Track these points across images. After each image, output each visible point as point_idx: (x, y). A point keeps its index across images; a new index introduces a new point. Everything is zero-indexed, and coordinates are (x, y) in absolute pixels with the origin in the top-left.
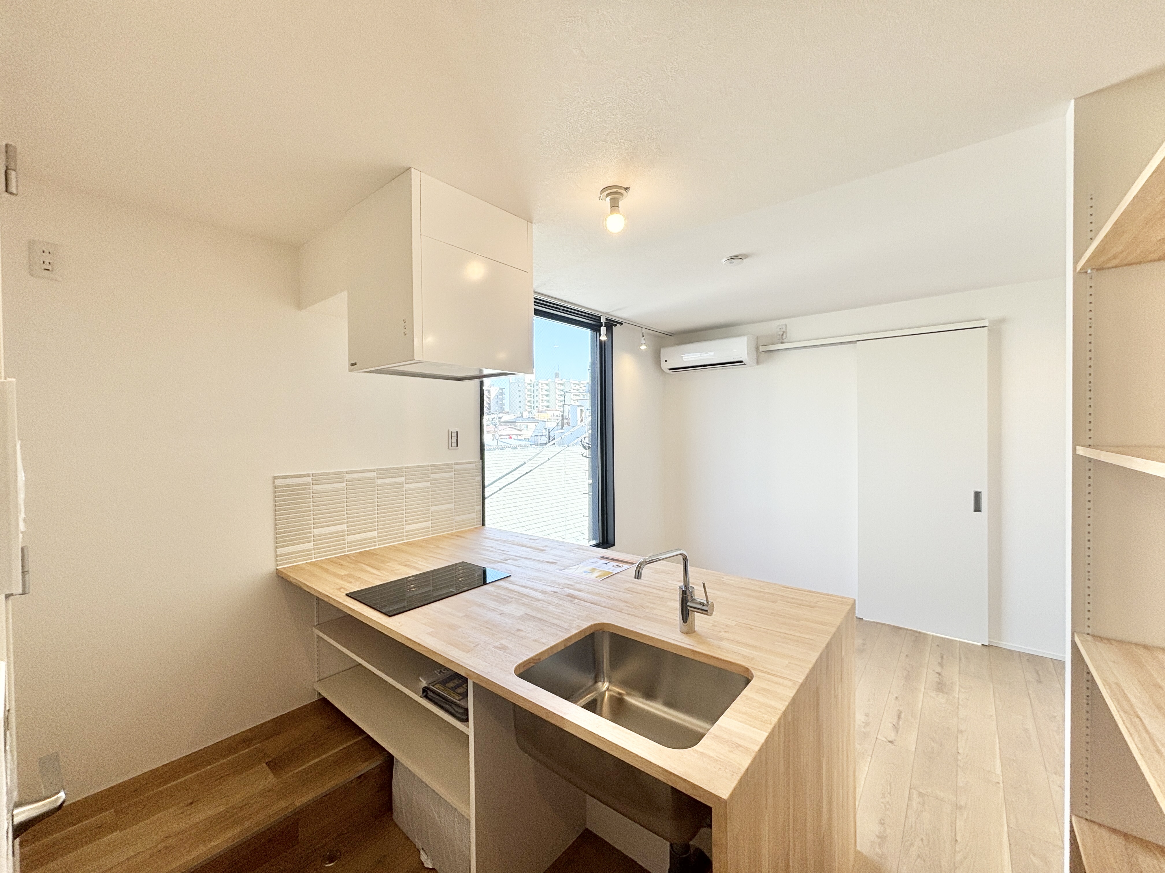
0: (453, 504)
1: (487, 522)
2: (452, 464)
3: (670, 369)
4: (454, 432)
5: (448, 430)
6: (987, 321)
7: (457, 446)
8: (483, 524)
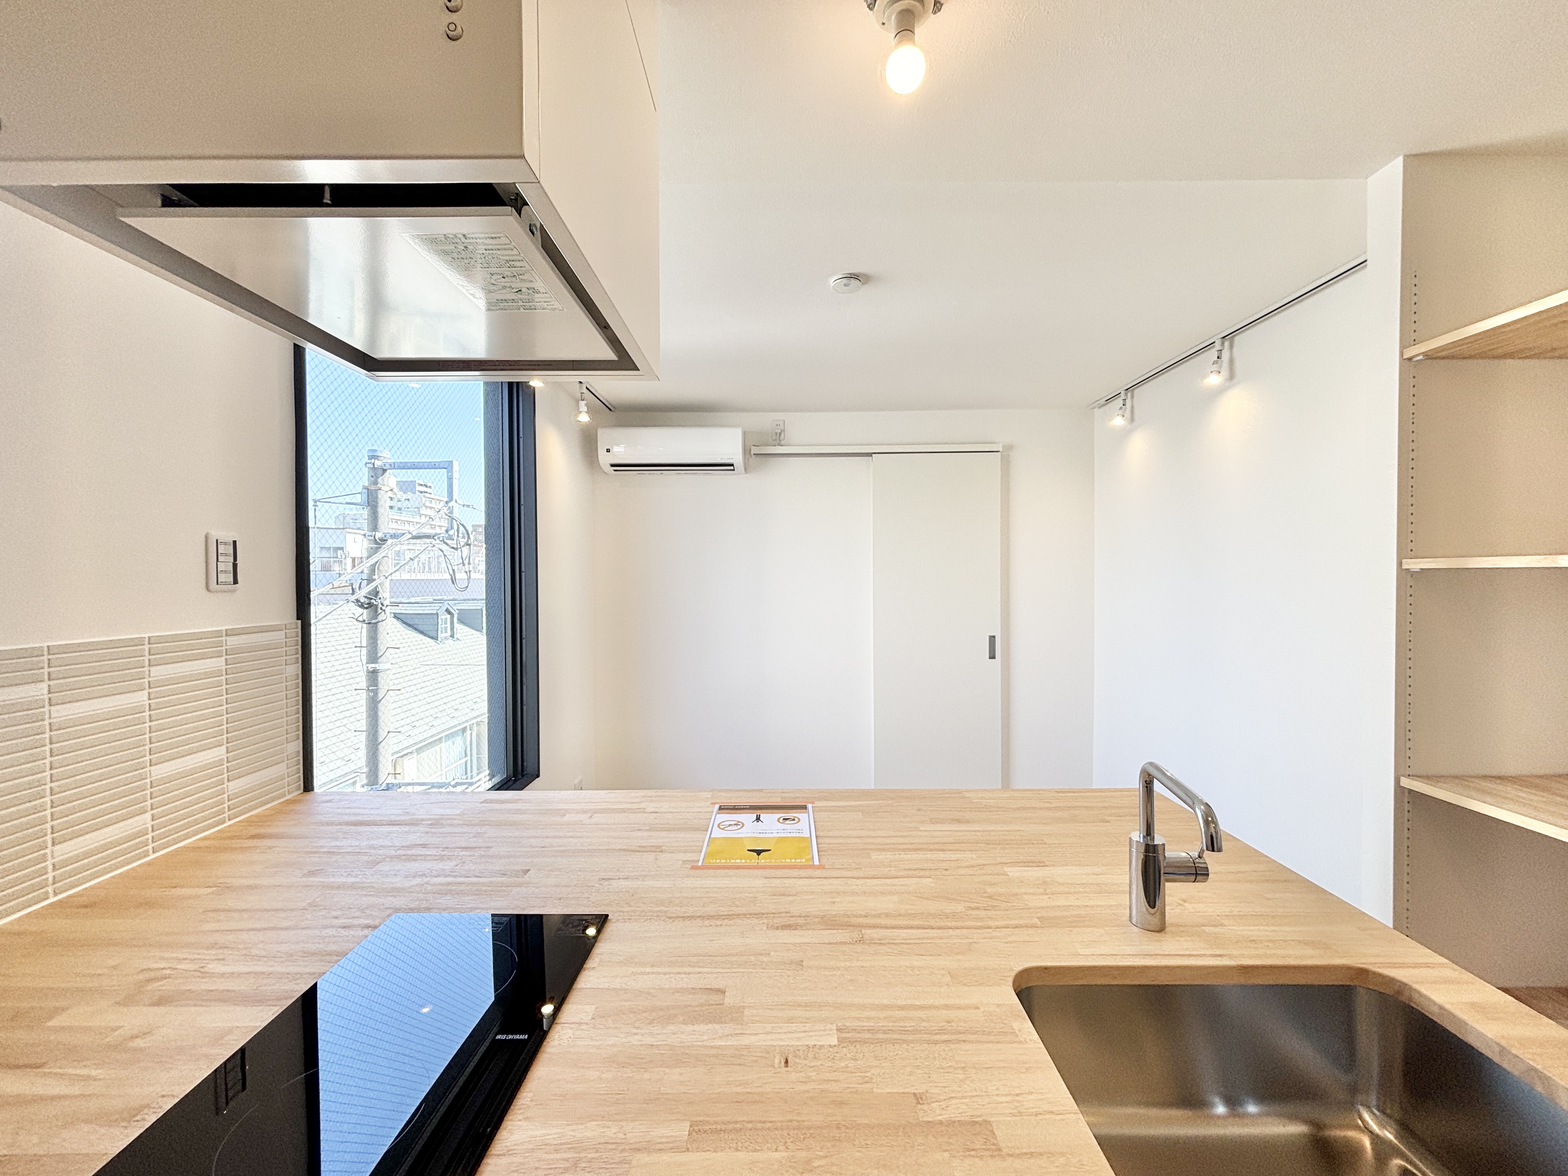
0: (224, 748)
1: (317, 782)
2: (218, 634)
3: (612, 465)
4: (225, 544)
5: (207, 538)
6: (1001, 445)
7: (235, 581)
8: (308, 786)
